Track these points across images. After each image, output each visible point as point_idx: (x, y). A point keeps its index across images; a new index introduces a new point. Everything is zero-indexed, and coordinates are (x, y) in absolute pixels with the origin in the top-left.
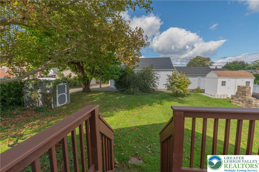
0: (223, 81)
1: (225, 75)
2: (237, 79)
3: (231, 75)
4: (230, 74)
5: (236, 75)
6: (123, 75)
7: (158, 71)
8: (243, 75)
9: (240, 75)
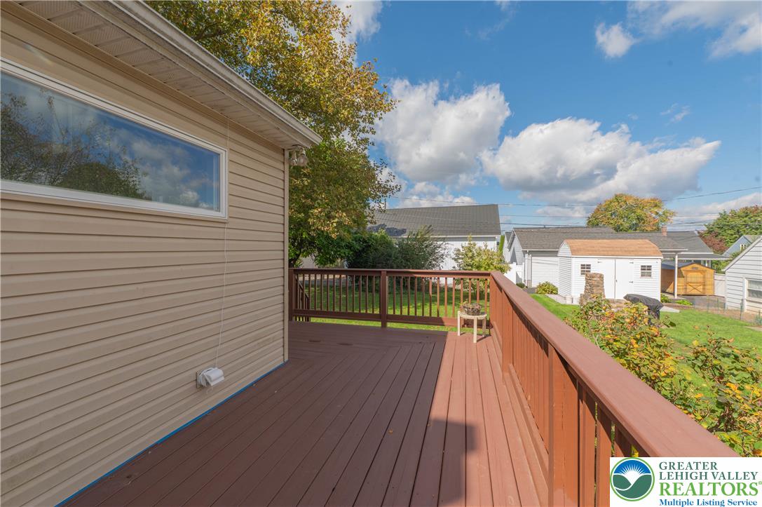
0: (584, 265)
1: (588, 251)
2: (617, 260)
3: (603, 251)
4: (602, 247)
5: (618, 251)
6: (364, 249)
7: (444, 240)
8: (633, 251)
9: (626, 251)
